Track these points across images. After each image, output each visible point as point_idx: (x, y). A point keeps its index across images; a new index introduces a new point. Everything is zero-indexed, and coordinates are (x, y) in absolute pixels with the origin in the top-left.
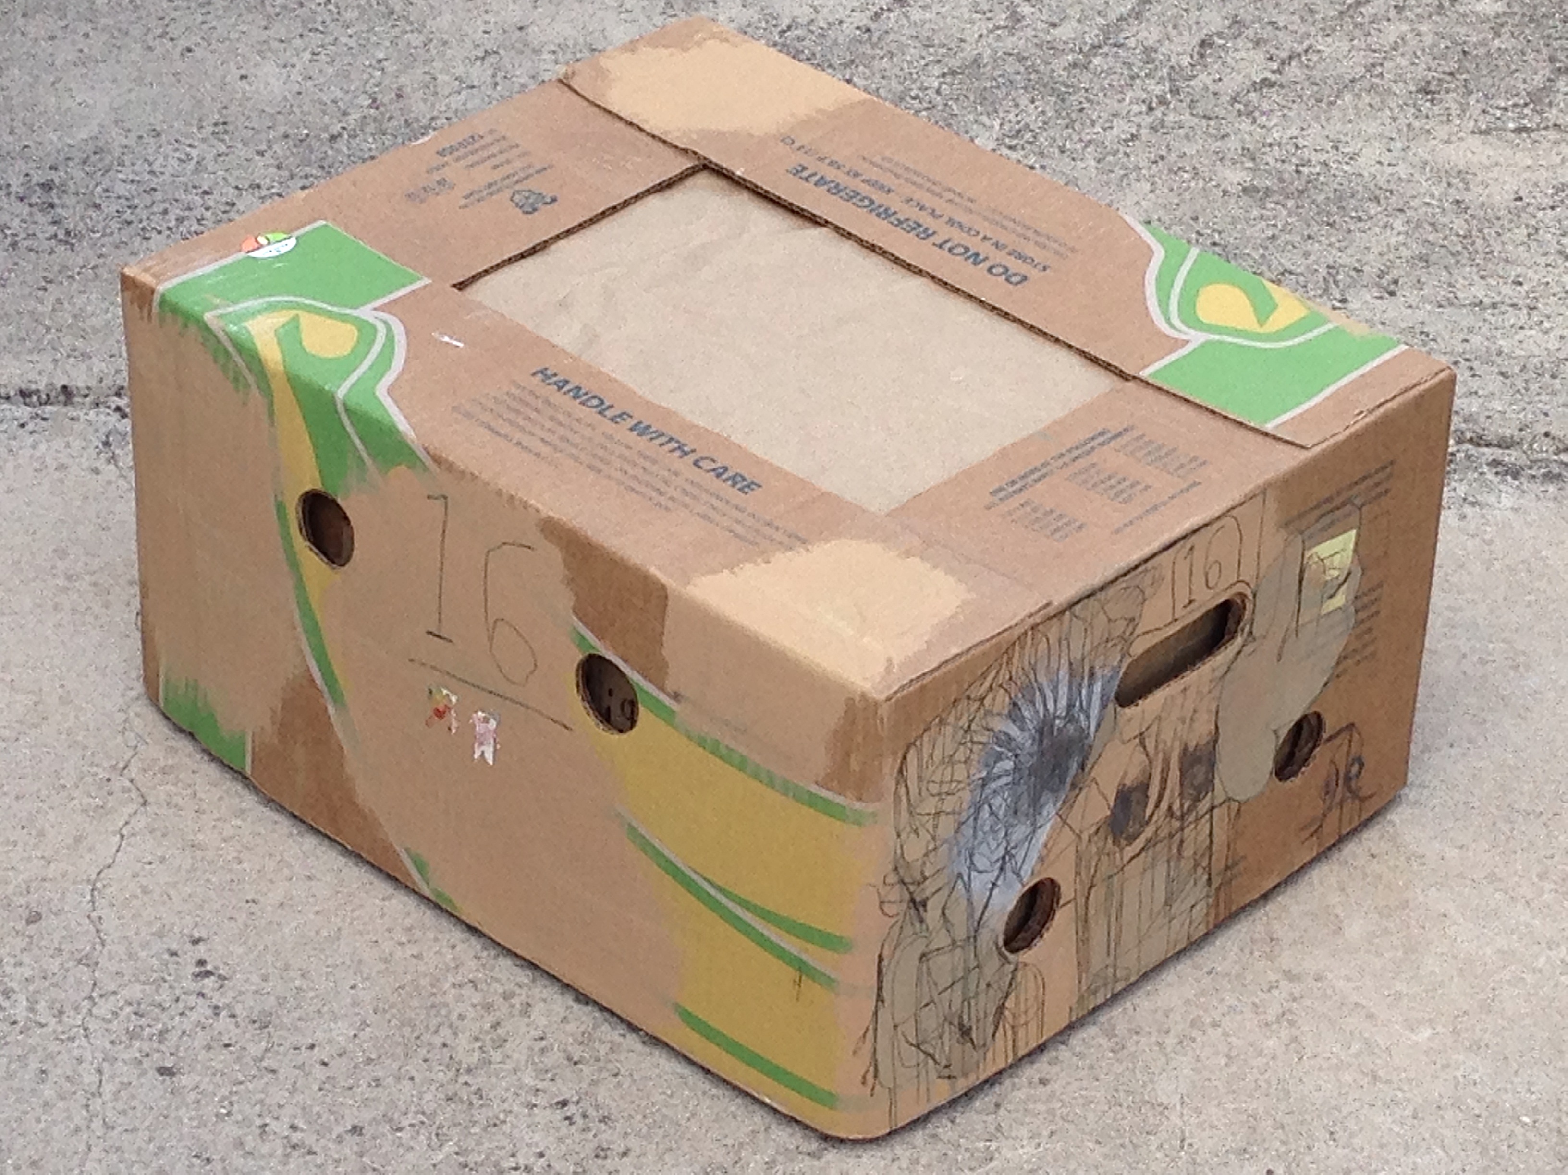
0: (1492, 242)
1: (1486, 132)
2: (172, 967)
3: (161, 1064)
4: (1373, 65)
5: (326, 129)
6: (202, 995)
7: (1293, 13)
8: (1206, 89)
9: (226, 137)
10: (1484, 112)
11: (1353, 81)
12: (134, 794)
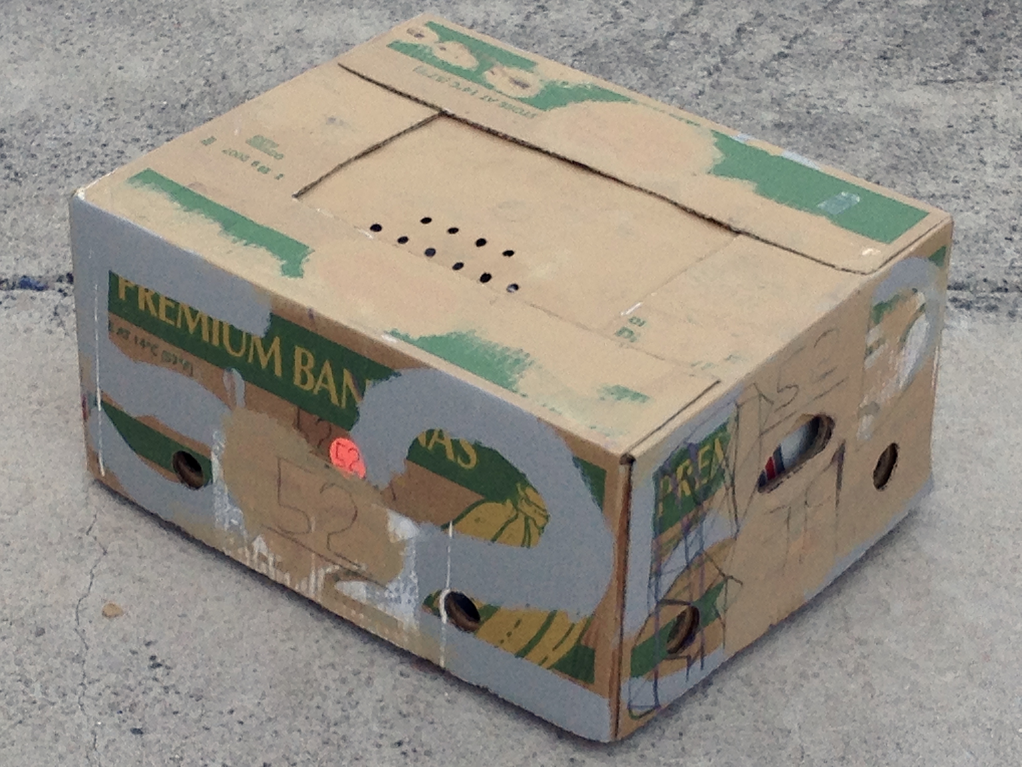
0: (937, 156)
1: (925, 84)
2: (135, 662)
3: (134, 727)
4: (850, 41)
5: (178, 100)
6: (156, 679)
7: (794, 9)
8: (744, 59)
9: (114, 108)
10: (922, 70)
11: (837, 52)
12: (97, 547)
